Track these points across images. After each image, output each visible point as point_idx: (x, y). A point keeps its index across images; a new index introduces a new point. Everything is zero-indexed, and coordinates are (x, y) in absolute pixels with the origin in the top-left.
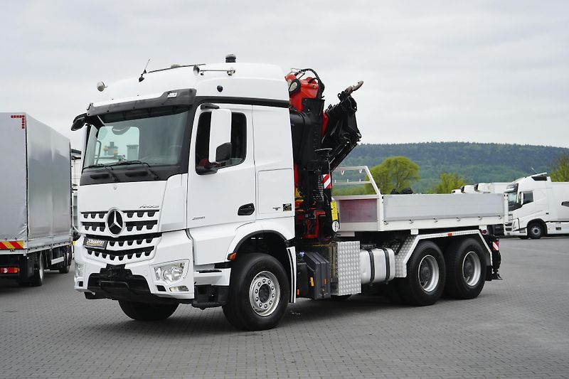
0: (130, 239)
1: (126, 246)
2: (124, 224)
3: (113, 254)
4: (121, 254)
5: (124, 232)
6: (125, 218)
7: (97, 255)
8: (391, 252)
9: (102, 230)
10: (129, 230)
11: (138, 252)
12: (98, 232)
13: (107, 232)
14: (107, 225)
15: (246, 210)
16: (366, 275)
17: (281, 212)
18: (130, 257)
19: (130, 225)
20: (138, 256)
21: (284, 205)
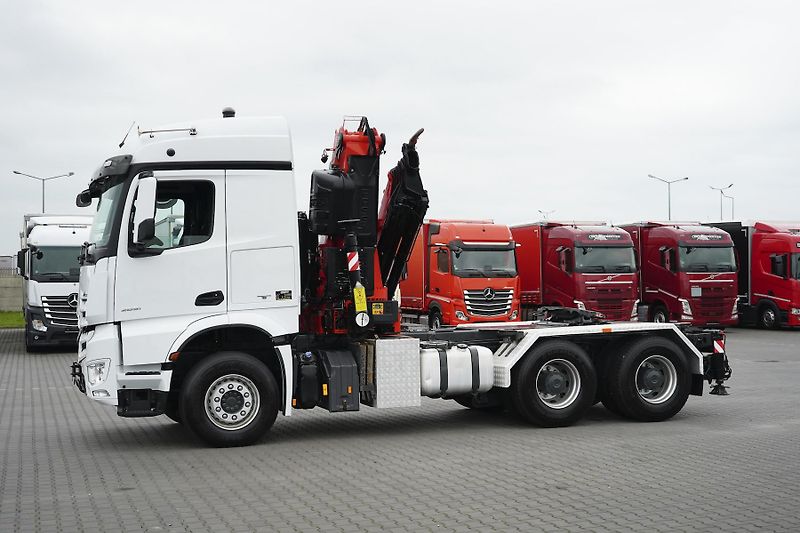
8: (484, 352)
15: (210, 299)
16: (433, 382)
17: (272, 300)
21: (277, 293)
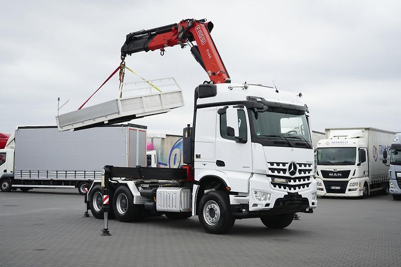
0: (299, 179)
1: (297, 183)
2: (297, 171)
3: (290, 187)
4: (294, 187)
5: (297, 175)
6: (298, 168)
7: (280, 187)
9: (285, 173)
10: (300, 173)
11: (303, 185)
12: (282, 174)
13: (287, 174)
14: (287, 170)
18: (299, 188)
19: (300, 171)
20: (304, 187)
